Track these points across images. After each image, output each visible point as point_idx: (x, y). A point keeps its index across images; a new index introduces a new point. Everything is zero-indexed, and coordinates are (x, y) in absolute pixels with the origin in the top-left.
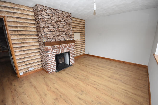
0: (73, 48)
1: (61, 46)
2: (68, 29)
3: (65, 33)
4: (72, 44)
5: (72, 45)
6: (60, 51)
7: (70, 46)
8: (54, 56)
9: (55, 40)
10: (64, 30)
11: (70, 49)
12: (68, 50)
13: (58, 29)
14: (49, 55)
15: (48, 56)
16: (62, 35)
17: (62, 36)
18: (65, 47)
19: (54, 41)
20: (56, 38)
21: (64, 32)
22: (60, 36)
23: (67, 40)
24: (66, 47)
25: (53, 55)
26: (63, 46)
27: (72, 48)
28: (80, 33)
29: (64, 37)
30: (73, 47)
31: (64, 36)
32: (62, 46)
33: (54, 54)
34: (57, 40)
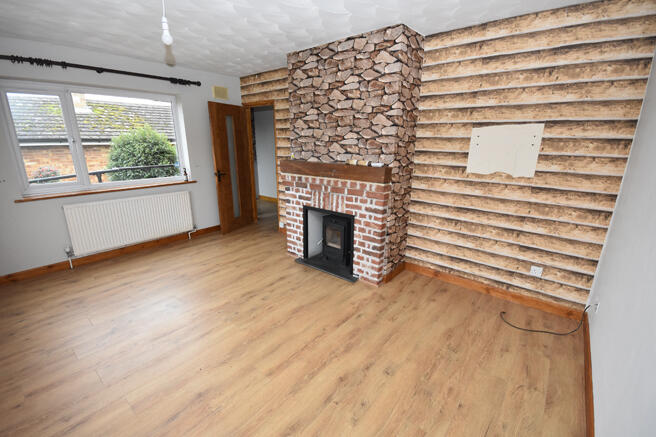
0: (374, 206)
1: (318, 182)
2: (374, 114)
3: (358, 133)
4: (368, 184)
5: (368, 189)
6: (319, 200)
7: (360, 193)
8: (300, 209)
9: (318, 158)
10: (351, 118)
11: (359, 208)
12: (347, 206)
13: (330, 118)
14: (291, 199)
15: (288, 201)
16: (342, 142)
17: (342, 146)
18: (335, 190)
19: (315, 160)
20: (323, 150)
21: (352, 127)
22: (335, 144)
23: (354, 162)
24: (341, 191)
25: (298, 203)
26: (325, 183)
27: (368, 205)
28: (550, 124)
29: (349, 150)
30: (376, 204)
31: (350, 146)
32: (322, 181)
33: (301, 201)
34: (326, 160)
